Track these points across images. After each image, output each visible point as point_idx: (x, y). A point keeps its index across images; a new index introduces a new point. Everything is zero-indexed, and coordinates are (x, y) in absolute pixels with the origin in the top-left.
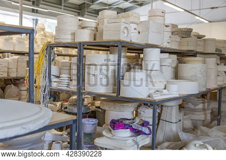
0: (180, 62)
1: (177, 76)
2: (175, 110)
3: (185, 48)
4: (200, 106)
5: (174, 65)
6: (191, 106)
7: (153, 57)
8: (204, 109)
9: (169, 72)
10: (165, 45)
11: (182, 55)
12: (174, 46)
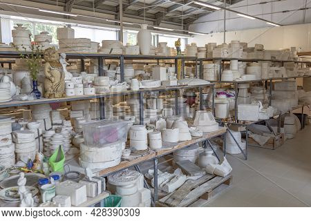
0: (248, 65)
1: (246, 73)
2: (245, 91)
3: (251, 58)
4: (262, 91)
5: (245, 67)
6: (255, 91)
7: (235, 64)
8: (263, 93)
9: (242, 71)
10: (240, 58)
11: (249, 62)
12: (245, 58)
